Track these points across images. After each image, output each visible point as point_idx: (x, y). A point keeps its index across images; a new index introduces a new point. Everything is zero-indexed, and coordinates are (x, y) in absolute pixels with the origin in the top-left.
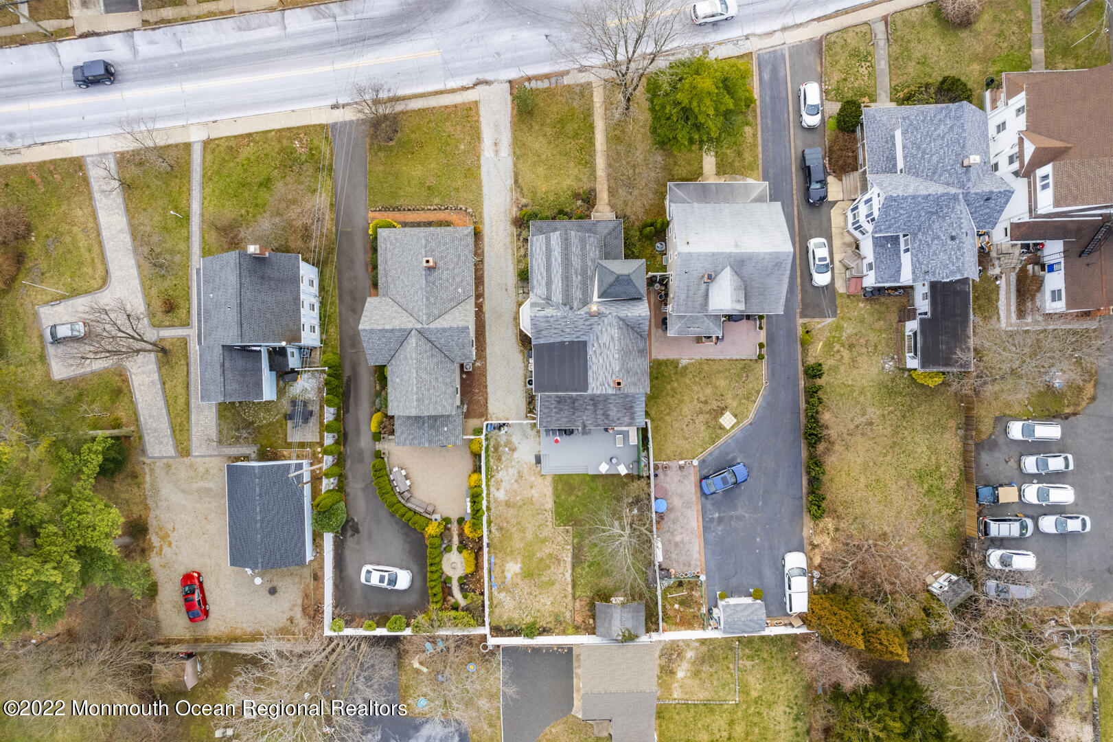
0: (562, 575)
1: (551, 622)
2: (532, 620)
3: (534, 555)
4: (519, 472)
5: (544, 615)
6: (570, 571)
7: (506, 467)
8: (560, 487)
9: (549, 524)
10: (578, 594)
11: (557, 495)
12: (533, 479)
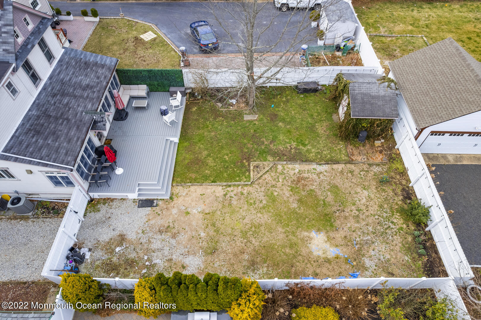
0: (321, 176)
1: (394, 190)
2: (397, 215)
3: (294, 212)
4: (161, 232)
5: (386, 199)
6: (314, 166)
7: (148, 251)
8: (193, 176)
9: (246, 190)
10: (344, 157)
11: (204, 179)
12: (174, 211)
